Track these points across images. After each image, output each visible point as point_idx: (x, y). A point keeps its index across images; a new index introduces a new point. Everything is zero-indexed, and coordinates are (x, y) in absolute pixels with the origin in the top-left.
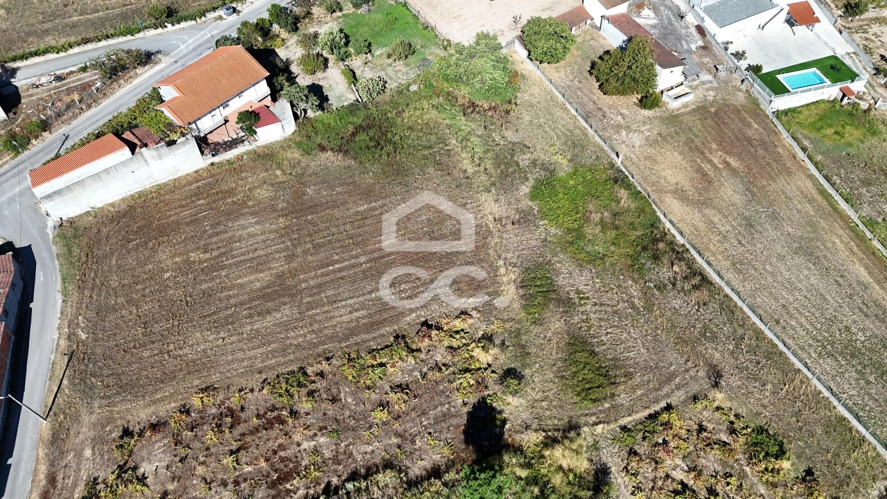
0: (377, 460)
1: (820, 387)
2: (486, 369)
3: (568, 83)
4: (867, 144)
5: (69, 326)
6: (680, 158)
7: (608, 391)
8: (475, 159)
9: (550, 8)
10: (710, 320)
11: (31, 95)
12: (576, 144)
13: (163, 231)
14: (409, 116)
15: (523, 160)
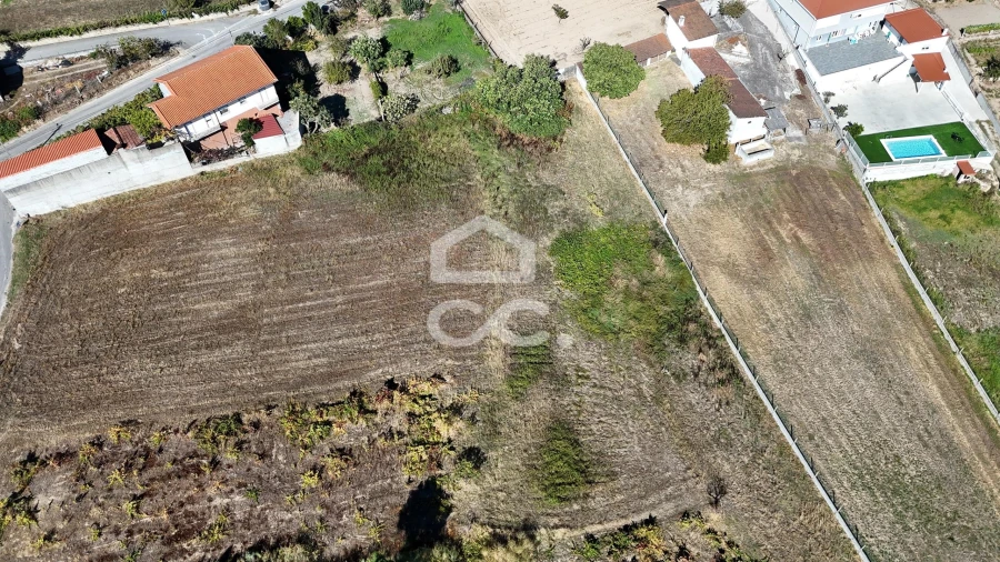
0: (293, 531)
1: (843, 525)
2: (444, 444)
3: (628, 123)
4: (979, 235)
5: (6, 332)
6: (740, 225)
7: (582, 490)
8: (498, 200)
9: (627, 34)
10: (729, 424)
11: (35, 79)
12: (620, 195)
13: (130, 241)
14: (435, 142)
15: (553, 207)
